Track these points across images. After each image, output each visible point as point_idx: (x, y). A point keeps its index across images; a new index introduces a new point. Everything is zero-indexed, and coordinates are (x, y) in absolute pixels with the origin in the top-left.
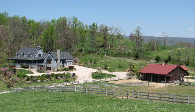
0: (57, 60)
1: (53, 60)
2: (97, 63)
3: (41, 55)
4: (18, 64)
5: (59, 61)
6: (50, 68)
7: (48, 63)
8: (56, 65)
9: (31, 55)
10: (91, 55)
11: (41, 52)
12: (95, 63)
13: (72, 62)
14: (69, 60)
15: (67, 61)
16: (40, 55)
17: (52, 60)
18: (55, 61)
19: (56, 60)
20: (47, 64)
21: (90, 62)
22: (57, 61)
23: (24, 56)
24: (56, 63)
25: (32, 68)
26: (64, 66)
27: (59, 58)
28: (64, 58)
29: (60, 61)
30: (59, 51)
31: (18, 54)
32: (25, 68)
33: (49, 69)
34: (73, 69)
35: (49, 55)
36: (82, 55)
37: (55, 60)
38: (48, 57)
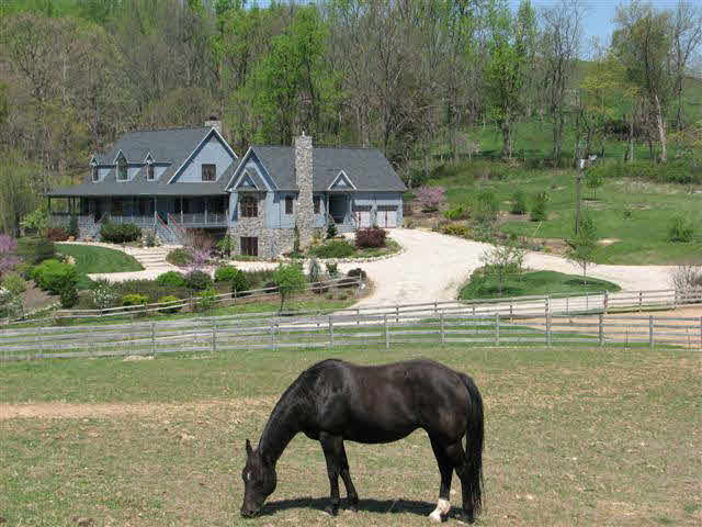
0: (297, 193)
1: (271, 197)
2: (551, 216)
3: (220, 172)
4: (91, 219)
5: (304, 202)
6: (256, 239)
7: (244, 215)
8: (289, 221)
9: (159, 171)
10: (549, 175)
11: (216, 155)
12: (538, 216)
13: (393, 208)
14: (376, 196)
15: (358, 203)
16: (209, 171)
17: (264, 194)
18: (283, 203)
19: (290, 198)
20: (243, 221)
21: (515, 213)
22: (296, 203)
23: (125, 177)
24: (289, 210)
25: (151, 244)
26: (332, 233)
27: (305, 185)
28: (342, 183)
29: (316, 199)
30: (303, 143)
31: (99, 167)
32: (116, 241)
33: (250, 247)
34: (383, 250)
35: (252, 164)
36: (490, 177)
37: (278, 196)
38: (246, 178)
